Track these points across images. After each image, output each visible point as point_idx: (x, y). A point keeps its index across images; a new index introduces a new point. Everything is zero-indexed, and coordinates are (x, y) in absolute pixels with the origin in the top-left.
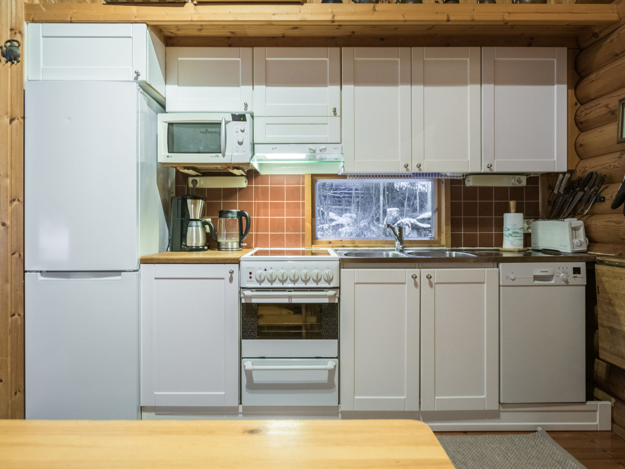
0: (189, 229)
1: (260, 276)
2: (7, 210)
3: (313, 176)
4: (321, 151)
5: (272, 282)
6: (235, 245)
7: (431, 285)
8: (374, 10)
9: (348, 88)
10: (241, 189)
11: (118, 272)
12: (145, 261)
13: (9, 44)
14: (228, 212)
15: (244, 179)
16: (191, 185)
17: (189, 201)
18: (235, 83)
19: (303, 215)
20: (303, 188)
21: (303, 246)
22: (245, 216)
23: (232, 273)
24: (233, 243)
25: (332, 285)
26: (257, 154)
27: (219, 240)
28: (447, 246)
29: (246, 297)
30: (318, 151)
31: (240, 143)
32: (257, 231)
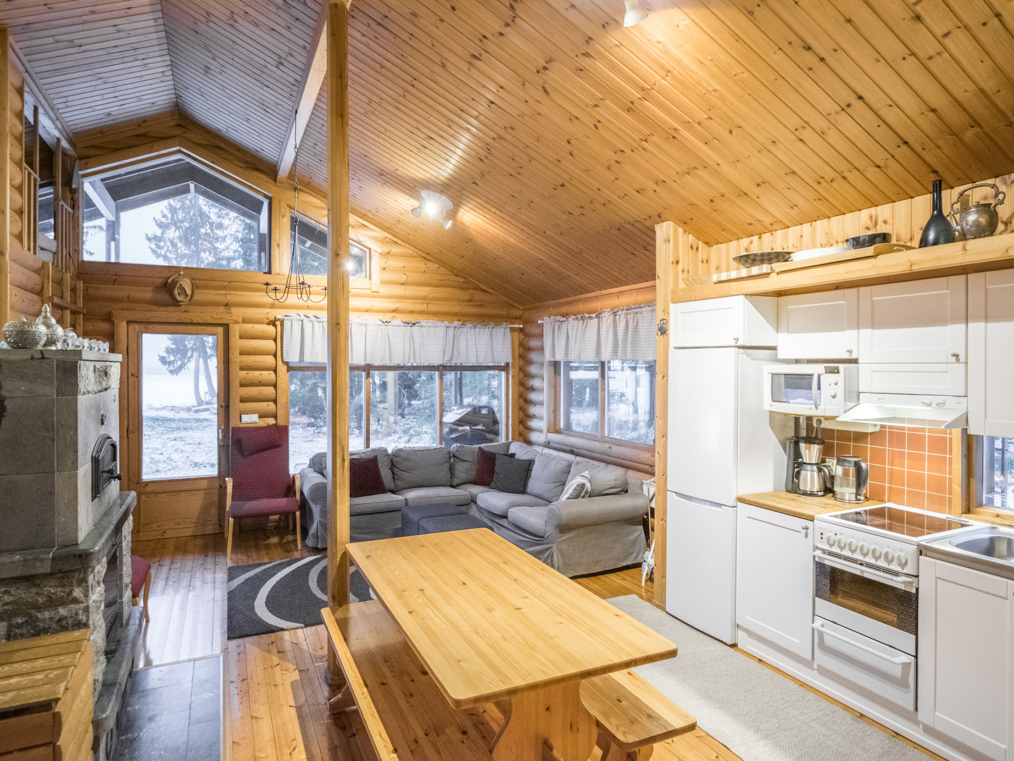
0: (803, 472)
1: (830, 539)
2: (660, 443)
4: (938, 405)
5: (841, 549)
8: (964, 249)
9: (976, 327)
11: (720, 505)
12: (740, 500)
13: (662, 322)
16: (815, 425)
17: (803, 444)
18: (840, 328)
19: (950, 473)
21: (950, 513)
23: (806, 529)
25: (905, 571)
26: (863, 404)
27: (835, 489)
29: (818, 556)
30: (934, 405)
31: (834, 397)
32: (890, 483)
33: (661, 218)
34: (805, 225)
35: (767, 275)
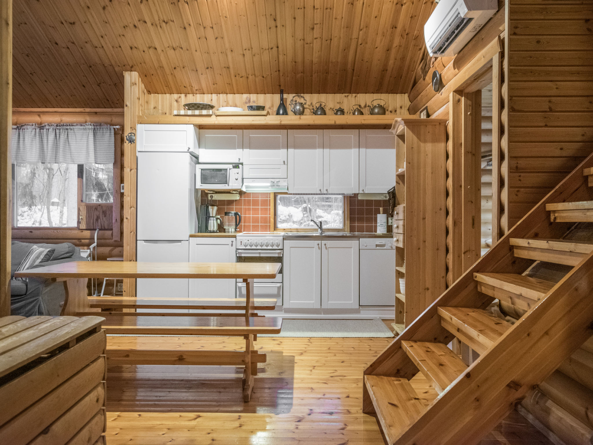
0: (210, 221)
1: (246, 243)
2: (128, 212)
3: (275, 193)
4: (277, 182)
5: (251, 246)
6: (233, 230)
7: (326, 248)
8: (300, 118)
9: (291, 150)
10: (236, 200)
11: (180, 241)
12: (191, 236)
13: (130, 135)
14: (229, 213)
15: (238, 195)
16: (210, 198)
17: (210, 207)
18: (234, 148)
19: (270, 214)
20: (270, 200)
21: (269, 231)
22: (239, 215)
23: (232, 242)
24: (232, 229)
25: (279, 248)
26: (245, 184)
27: (225, 228)
28: (347, 232)
29: (239, 253)
30: (275, 182)
31: (237, 179)
32: (245, 223)
33: (131, 69)
34: (213, 95)
35: (210, 116)
